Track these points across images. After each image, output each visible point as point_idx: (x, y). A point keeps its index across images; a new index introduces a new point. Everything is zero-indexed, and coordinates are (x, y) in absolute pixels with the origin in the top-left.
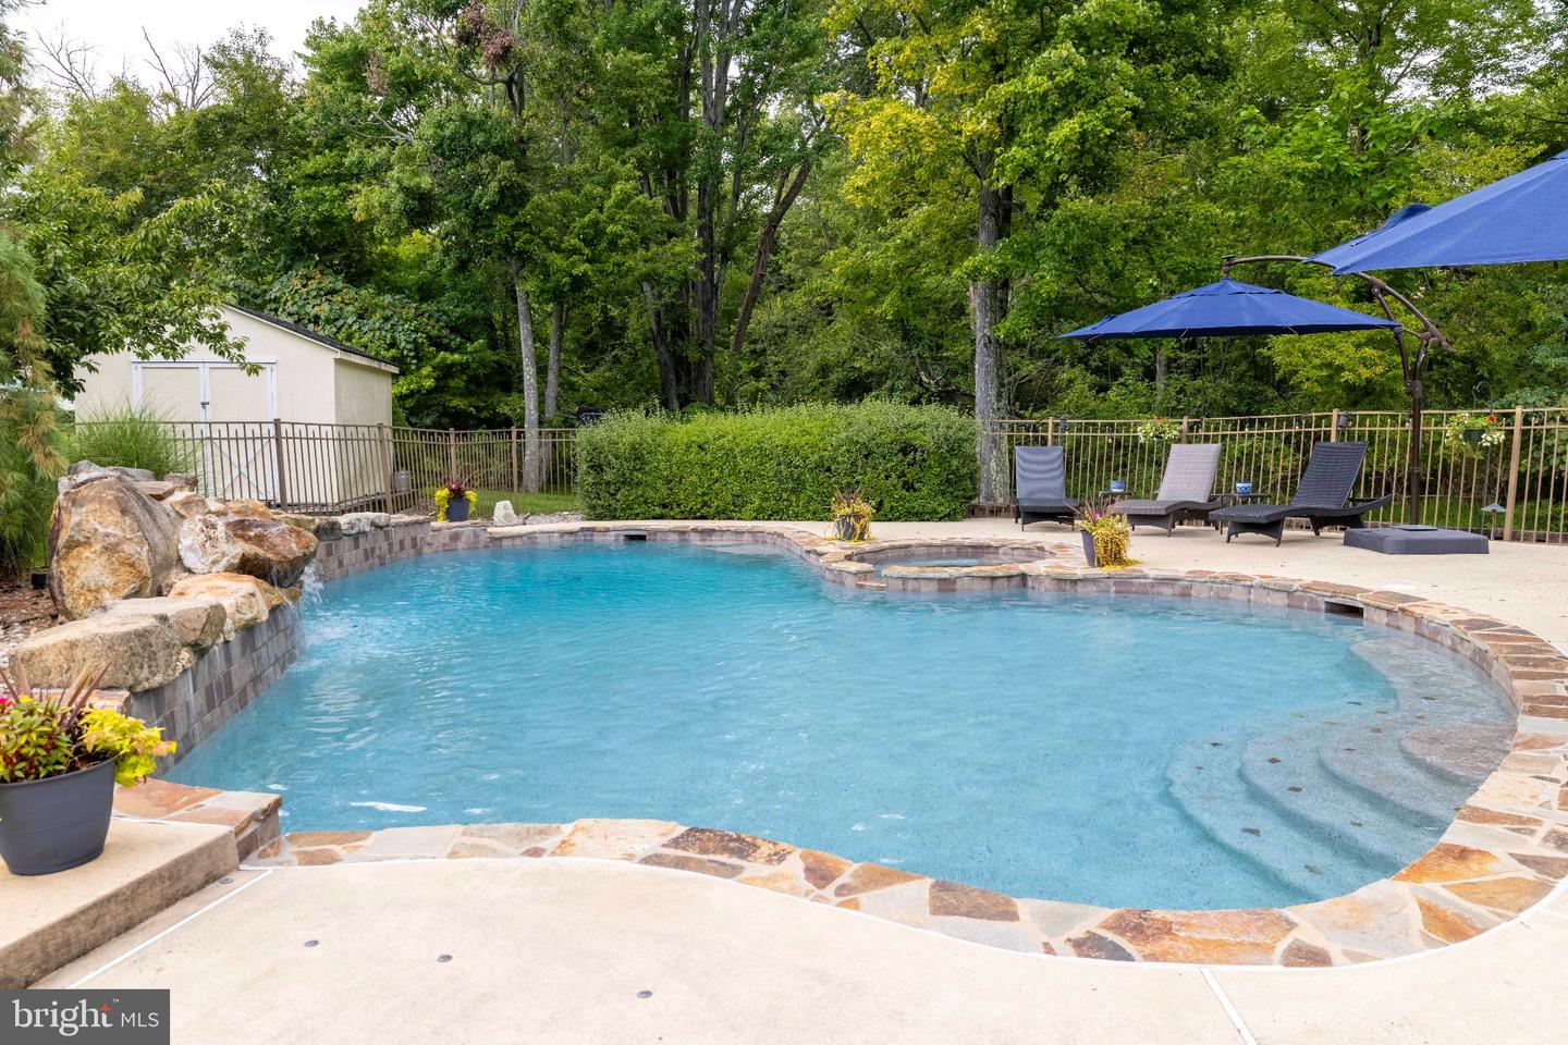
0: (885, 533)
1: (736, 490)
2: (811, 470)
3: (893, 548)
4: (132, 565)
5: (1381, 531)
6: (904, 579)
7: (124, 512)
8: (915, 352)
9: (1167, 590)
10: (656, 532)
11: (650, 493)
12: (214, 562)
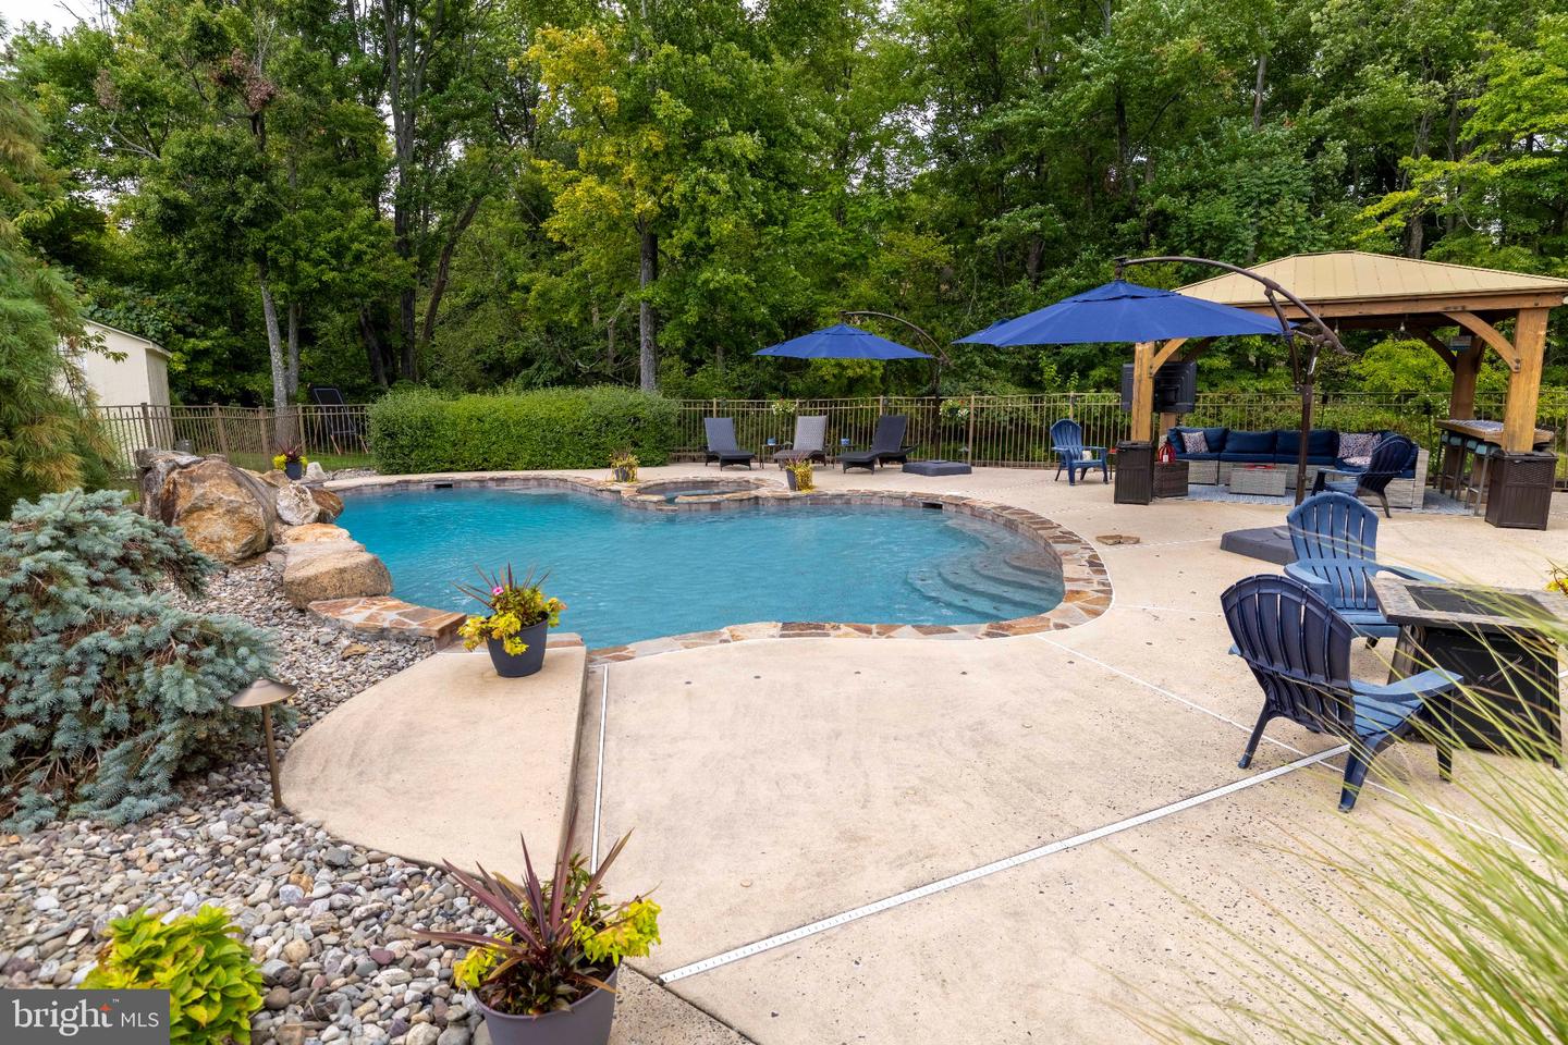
0: (647, 475)
1: (511, 449)
2: (568, 435)
3: (657, 485)
4: (250, 522)
5: (923, 464)
6: (689, 504)
7: (239, 485)
8: (557, 343)
9: (838, 502)
10: (459, 482)
11: (440, 453)
12: (306, 516)
